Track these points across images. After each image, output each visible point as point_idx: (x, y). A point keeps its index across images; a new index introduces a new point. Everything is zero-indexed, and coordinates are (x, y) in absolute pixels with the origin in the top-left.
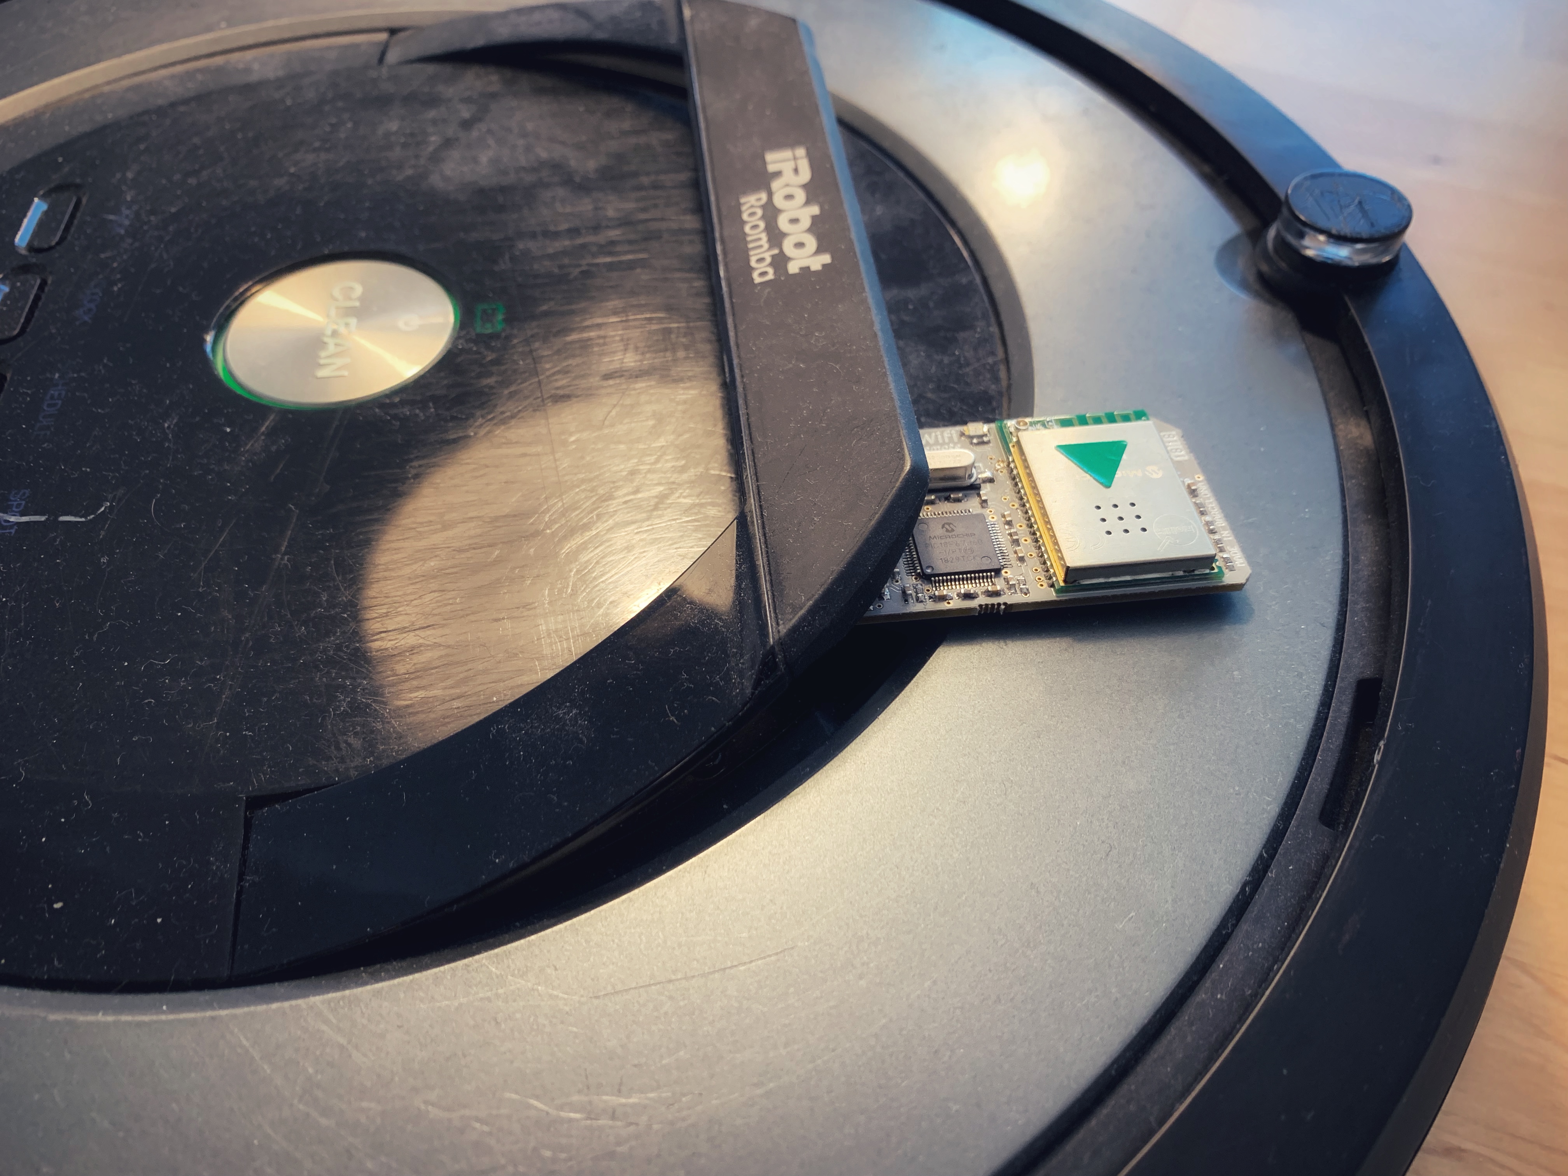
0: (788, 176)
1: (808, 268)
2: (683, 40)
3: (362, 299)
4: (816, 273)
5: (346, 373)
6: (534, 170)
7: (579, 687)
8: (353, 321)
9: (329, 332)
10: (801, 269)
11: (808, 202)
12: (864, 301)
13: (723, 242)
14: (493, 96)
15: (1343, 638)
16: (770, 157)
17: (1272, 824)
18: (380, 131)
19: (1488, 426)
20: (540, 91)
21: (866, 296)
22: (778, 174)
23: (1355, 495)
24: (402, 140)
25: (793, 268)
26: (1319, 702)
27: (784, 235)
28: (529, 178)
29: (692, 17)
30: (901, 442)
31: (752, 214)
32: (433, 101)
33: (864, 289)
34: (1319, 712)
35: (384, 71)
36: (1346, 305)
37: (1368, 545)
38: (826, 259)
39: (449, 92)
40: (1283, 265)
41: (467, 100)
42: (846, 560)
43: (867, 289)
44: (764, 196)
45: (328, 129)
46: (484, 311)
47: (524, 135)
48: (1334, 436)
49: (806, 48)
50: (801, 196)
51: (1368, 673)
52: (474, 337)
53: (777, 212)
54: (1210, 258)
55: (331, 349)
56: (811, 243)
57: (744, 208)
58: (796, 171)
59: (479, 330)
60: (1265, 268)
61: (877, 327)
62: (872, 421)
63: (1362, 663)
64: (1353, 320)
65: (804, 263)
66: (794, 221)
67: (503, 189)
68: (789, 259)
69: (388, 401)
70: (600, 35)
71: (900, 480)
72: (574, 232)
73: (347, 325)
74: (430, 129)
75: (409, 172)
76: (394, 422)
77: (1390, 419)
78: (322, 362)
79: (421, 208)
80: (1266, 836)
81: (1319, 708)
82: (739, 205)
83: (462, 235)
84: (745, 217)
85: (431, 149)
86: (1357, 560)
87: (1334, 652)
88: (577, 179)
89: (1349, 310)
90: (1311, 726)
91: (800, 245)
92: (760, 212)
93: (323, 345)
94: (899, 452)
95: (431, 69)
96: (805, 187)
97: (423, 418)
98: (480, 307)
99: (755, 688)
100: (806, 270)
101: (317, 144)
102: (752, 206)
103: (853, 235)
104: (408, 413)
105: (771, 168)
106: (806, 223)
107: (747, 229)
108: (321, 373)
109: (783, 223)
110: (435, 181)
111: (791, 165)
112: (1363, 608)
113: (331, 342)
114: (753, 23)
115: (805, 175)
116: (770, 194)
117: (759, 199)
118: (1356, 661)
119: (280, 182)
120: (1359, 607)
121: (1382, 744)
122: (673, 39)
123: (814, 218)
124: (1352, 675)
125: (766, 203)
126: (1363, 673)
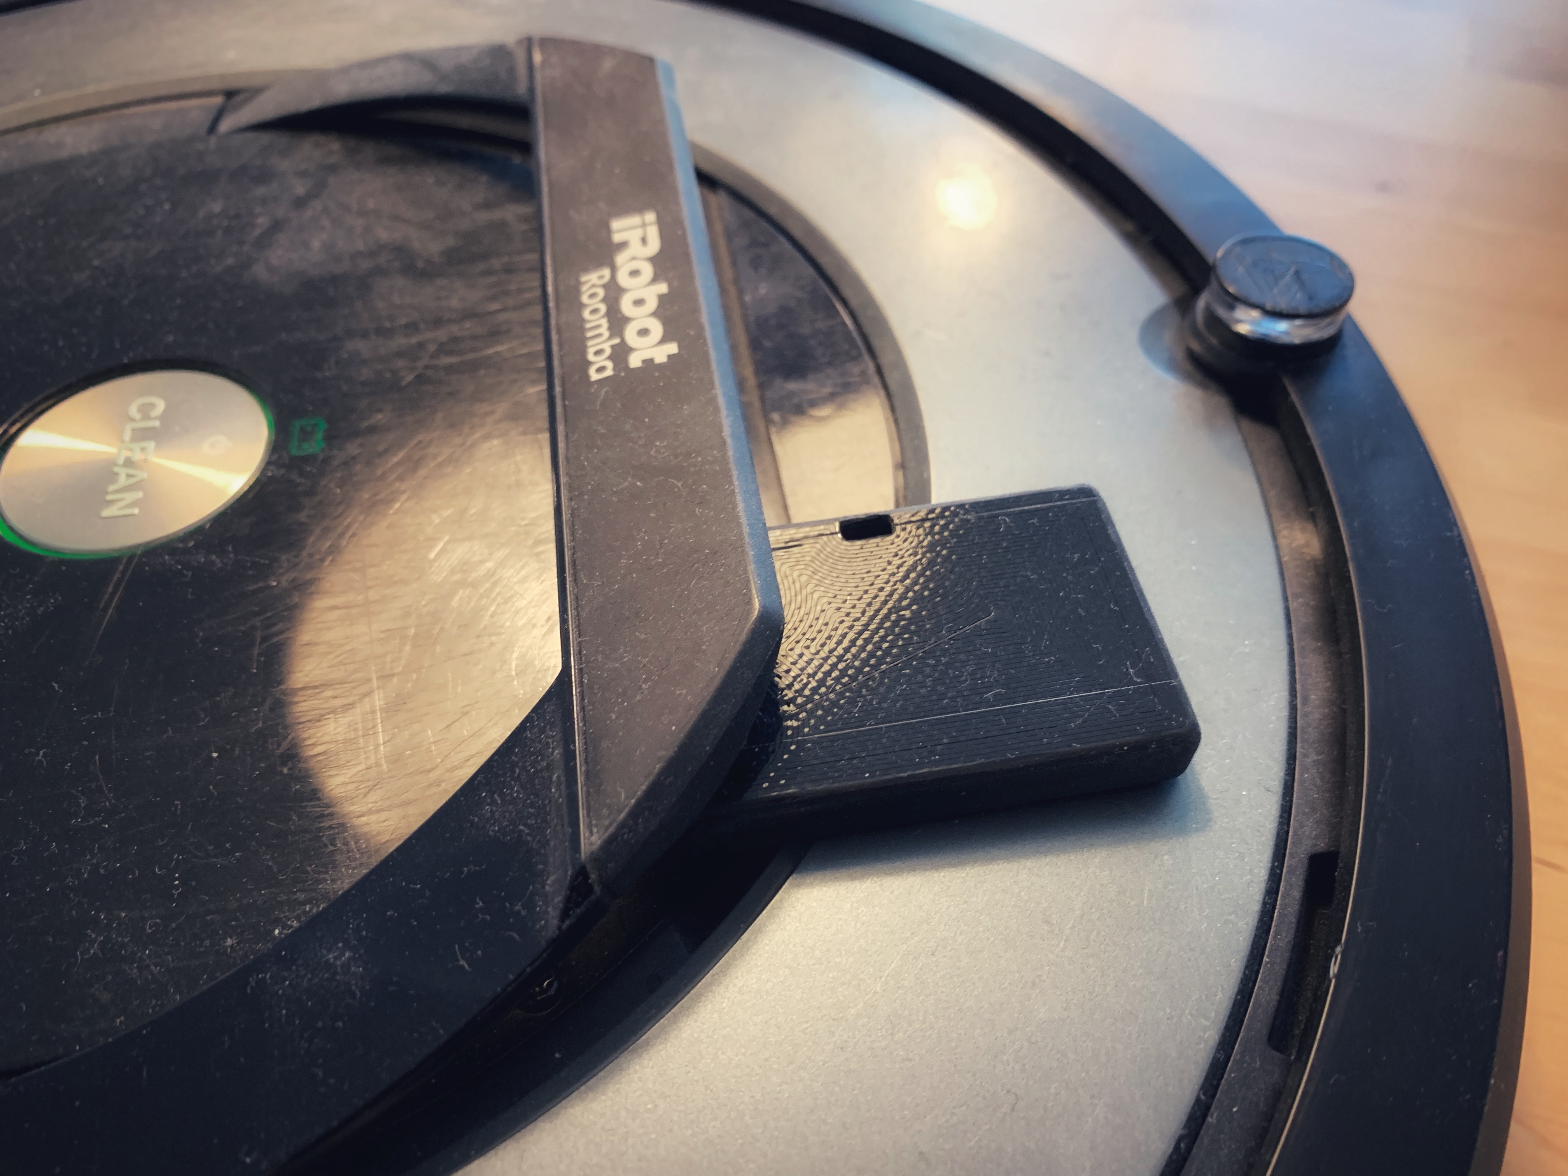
0: (635, 248)
1: (652, 360)
2: (531, 90)
3: (163, 417)
4: (661, 366)
5: (136, 511)
6: (372, 254)
7: (354, 921)
8: (151, 445)
9: (121, 461)
10: (644, 361)
11: (655, 280)
12: (713, 400)
13: (559, 331)
14: (333, 169)
15: (1291, 801)
16: (616, 224)
17: (1211, 1056)
18: (201, 214)
19: (1448, 534)
20: (385, 161)
21: (716, 394)
22: (624, 245)
23: (1303, 617)
24: (225, 223)
25: (635, 361)
26: (1264, 891)
27: (627, 320)
28: (365, 265)
29: (543, 62)
30: (748, 581)
31: (593, 296)
32: (264, 176)
33: (713, 384)
34: (1264, 904)
35: (213, 141)
36: (1284, 388)
37: (1318, 680)
38: (672, 348)
39: (283, 165)
40: (1214, 341)
41: (302, 174)
42: (678, 742)
43: (717, 384)
44: (606, 272)
45: (142, 211)
46: (303, 430)
47: (362, 213)
48: (1277, 548)
49: (664, 90)
50: (648, 271)
51: (1322, 846)
52: (287, 462)
53: (620, 291)
54: (1133, 335)
55: (122, 481)
56: (657, 329)
57: (584, 288)
58: (644, 241)
59: (295, 452)
60: (1196, 346)
61: (727, 432)
62: (716, 553)
63: (1314, 833)
64: (1293, 407)
65: (647, 355)
66: (639, 302)
67: (335, 280)
68: (631, 350)
69: (181, 546)
70: (443, 88)
71: (746, 630)
72: (412, 327)
73: (143, 450)
74: (258, 210)
75: (230, 261)
76: (185, 572)
77: (1338, 527)
78: (109, 497)
79: (240, 304)
80: (1204, 1074)
81: (1264, 899)
82: (579, 283)
83: (283, 336)
84: (585, 299)
85: (257, 232)
86: (1305, 700)
87: (1281, 824)
88: (420, 264)
89: (1288, 395)
90: (1255, 922)
91: (644, 332)
92: (601, 293)
93: (113, 477)
94: (745, 594)
95: (265, 138)
96: (653, 260)
97: (220, 565)
98: (297, 424)
99: (562, 920)
100: (649, 363)
101: (128, 230)
102: (594, 286)
103: (705, 319)
104: (203, 560)
105: (617, 238)
106: (652, 304)
107: (586, 314)
108: (106, 513)
109: (626, 306)
110: (259, 271)
111: (638, 233)
112: (1314, 761)
113: (123, 472)
114: (608, 64)
115: (654, 245)
116: (614, 269)
117: (601, 277)
118: (1307, 830)
119: (81, 277)
120: (1309, 760)
121: (1339, 949)
122: (521, 88)
123: (662, 298)
124: (1303, 849)
125: (609, 282)
126: (1315, 845)
